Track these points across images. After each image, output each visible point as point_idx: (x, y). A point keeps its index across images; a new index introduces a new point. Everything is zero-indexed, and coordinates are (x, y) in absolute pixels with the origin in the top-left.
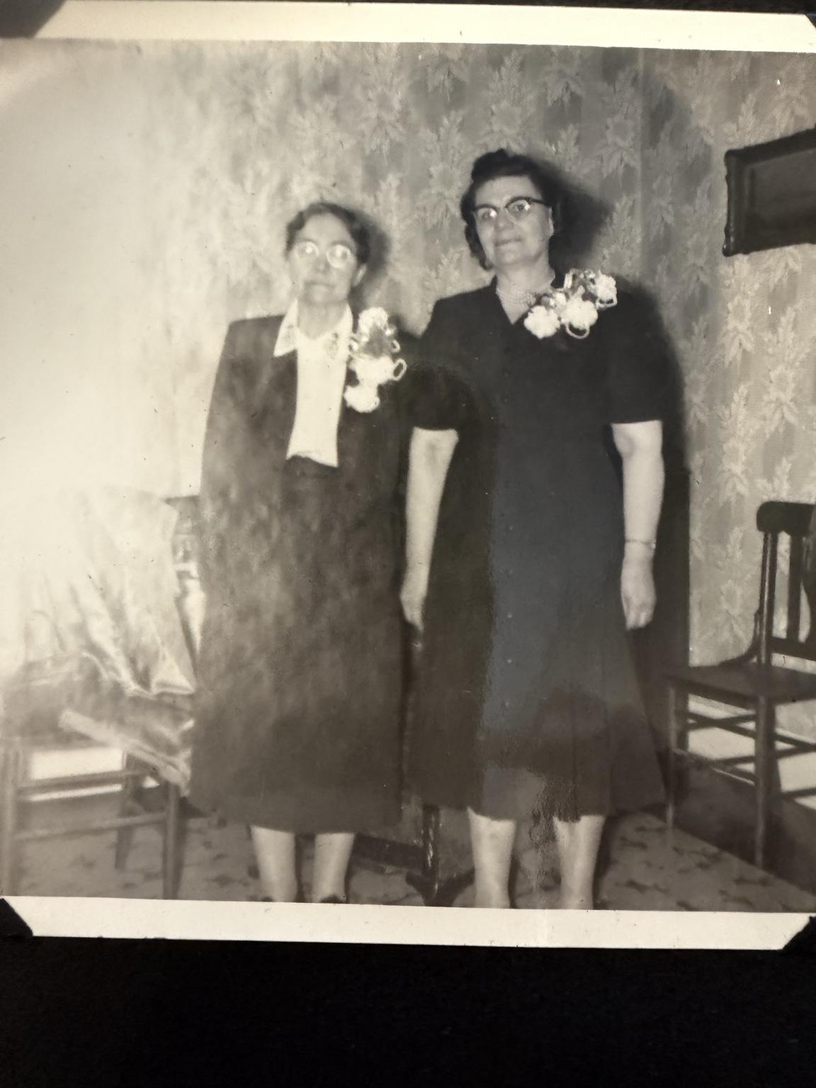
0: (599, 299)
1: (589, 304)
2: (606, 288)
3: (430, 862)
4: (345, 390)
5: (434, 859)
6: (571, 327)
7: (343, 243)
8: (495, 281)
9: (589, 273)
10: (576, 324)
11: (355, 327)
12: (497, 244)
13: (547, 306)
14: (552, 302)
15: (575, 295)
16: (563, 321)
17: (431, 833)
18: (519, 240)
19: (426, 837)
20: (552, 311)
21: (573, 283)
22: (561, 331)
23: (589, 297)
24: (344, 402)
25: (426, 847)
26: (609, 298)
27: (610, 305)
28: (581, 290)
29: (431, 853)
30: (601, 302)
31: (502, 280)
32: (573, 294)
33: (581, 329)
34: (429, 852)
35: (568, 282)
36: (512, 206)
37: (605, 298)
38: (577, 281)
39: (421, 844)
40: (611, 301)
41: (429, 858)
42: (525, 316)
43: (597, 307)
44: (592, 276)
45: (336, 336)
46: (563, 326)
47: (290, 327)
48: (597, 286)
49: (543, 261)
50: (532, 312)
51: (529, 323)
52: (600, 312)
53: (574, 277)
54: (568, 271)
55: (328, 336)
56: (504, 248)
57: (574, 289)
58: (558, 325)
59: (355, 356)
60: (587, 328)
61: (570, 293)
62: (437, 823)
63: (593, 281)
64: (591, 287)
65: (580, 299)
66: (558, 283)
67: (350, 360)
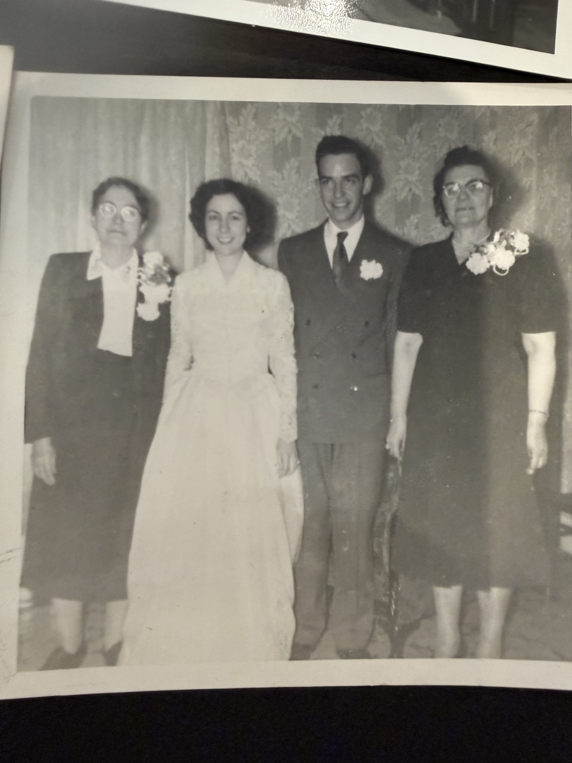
0: (516, 250)
1: (509, 252)
2: (522, 242)
3: (393, 613)
4: (137, 306)
5: (395, 611)
6: (497, 268)
7: (132, 206)
8: (452, 235)
9: (512, 232)
10: (500, 267)
11: (141, 263)
12: (458, 210)
13: (482, 253)
14: (485, 250)
15: (501, 246)
16: (493, 263)
17: (393, 593)
18: (472, 208)
19: (390, 596)
20: (485, 257)
21: (500, 238)
22: (490, 271)
23: (510, 248)
24: (136, 313)
25: (390, 602)
26: (524, 249)
27: (524, 253)
28: (504, 243)
29: (394, 606)
30: (518, 251)
31: (457, 234)
32: (500, 245)
33: (503, 269)
34: (392, 606)
35: (497, 236)
36: (470, 185)
37: (521, 249)
38: (503, 236)
39: (387, 600)
40: (524, 251)
41: (392, 610)
42: (467, 260)
43: (515, 255)
44: (513, 234)
45: (129, 268)
46: (491, 267)
47: (97, 260)
48: (515, 241)
49: (484, 223)
50: (471, 257)
51: (469, 265)
52: (517, 258)
53: (501, 234)
54: (498, 230)
55: (123, 268)
56: (461, 213)
57: (500, 242)
58: (488, 266)
59: (143, 283)
60: (508, 268)
61: (497, 246)
62: (397, 588)
63: (513, 237)
64: (512, 242)
65: (504, 249)
66: (490, 239)
67: (139, 285)
